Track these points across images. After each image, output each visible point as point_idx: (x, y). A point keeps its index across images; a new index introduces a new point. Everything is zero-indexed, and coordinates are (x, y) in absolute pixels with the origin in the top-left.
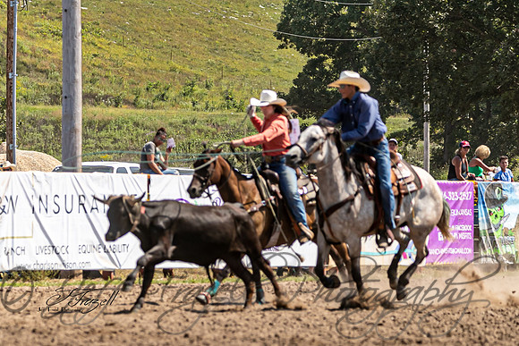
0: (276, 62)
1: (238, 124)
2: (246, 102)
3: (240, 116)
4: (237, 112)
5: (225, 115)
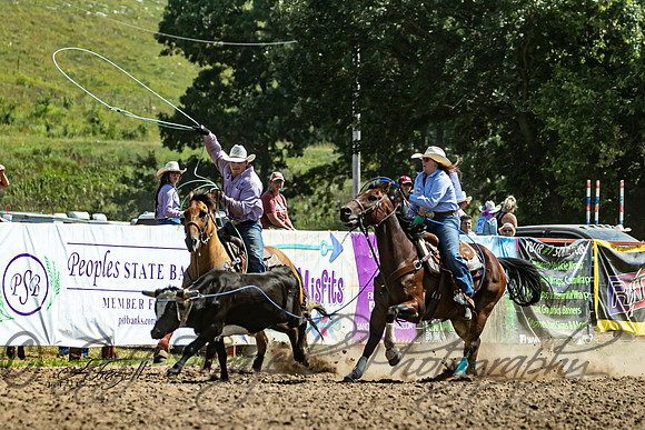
0: (157, 73)
1: (106, 155)
2: (118, 125)
3: (110, 145)
4: (106, 139)
5: (90, 144)
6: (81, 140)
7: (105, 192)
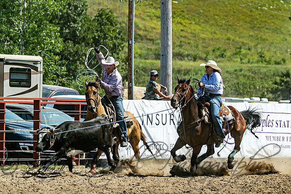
0: (290, 35)
1: (267, 72)
2: (273, 58)
3: (269, 67)
4: (267, 64)
5: (260, 67)
6: (256, 65)
7: (267, 88)
